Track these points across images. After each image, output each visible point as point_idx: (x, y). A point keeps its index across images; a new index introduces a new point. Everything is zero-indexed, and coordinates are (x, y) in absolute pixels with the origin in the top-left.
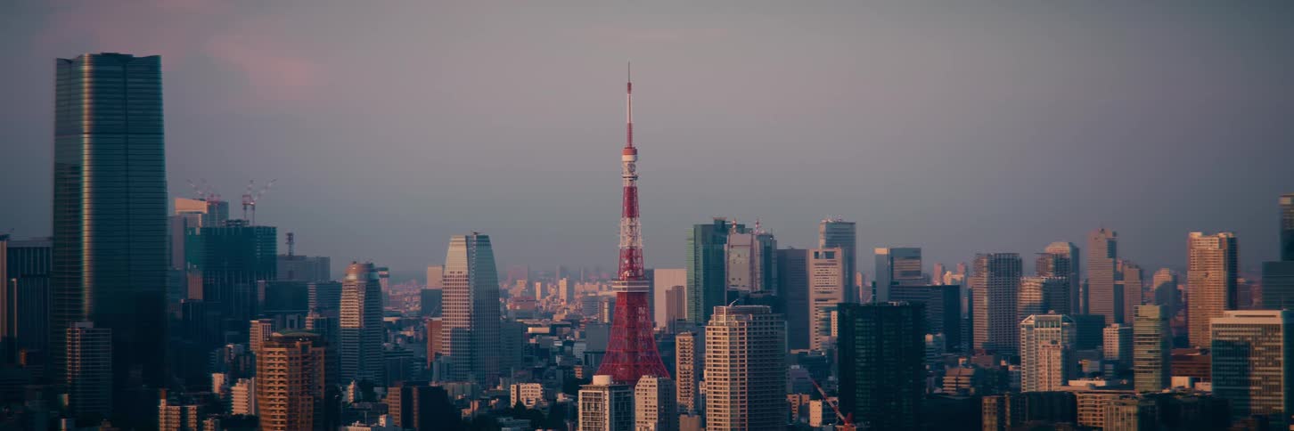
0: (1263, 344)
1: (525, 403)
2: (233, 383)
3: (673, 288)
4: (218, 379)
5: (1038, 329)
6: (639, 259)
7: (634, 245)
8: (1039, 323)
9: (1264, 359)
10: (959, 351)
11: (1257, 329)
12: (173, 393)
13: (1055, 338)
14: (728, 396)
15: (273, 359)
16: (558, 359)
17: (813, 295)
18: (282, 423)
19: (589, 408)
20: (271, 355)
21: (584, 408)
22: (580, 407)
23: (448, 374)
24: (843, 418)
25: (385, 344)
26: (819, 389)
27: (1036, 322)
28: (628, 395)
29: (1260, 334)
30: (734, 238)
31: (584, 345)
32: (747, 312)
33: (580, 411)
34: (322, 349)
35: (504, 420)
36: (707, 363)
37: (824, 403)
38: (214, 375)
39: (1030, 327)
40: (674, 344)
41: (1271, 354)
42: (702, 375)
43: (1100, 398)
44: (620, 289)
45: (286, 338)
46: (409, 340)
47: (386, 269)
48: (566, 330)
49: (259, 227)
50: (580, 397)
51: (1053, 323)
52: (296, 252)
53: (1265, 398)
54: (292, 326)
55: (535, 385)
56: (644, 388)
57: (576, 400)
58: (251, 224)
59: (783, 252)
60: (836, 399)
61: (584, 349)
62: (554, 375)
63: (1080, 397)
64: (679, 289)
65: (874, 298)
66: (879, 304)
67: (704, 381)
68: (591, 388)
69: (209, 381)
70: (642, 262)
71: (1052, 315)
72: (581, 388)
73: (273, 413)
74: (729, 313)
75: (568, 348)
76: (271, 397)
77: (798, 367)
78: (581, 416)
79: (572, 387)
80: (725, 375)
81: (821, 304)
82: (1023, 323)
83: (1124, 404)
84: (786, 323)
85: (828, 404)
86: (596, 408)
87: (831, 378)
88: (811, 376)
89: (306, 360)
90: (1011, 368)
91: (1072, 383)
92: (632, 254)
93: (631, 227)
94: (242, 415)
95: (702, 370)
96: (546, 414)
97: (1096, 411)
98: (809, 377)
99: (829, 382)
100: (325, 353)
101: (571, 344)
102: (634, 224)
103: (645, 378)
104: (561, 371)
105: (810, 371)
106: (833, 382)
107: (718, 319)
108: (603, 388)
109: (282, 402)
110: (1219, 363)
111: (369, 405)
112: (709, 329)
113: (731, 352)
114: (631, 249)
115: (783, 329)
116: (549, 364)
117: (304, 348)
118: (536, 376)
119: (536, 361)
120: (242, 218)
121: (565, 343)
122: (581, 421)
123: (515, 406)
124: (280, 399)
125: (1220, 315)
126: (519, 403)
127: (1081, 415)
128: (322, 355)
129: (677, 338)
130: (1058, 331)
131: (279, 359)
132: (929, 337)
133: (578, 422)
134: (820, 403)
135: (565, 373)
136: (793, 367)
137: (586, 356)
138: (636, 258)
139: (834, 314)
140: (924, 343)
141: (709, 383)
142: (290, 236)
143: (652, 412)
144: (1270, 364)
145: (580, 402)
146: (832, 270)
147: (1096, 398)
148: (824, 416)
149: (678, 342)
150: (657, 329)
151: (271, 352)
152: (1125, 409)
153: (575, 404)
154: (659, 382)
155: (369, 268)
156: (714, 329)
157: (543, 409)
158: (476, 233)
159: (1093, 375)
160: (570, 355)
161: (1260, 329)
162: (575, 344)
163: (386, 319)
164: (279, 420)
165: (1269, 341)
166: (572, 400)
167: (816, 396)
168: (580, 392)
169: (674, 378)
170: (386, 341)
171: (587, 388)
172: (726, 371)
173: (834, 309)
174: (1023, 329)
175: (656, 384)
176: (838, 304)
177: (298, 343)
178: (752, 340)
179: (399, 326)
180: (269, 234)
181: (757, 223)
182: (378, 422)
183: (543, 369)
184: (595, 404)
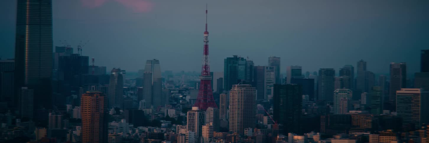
0: (414, 100)
1: (169, 116)
2: (73, 108)
3: (219, 78)
4: (69, 107)
5: (340, 94)
6: (208, 69)
7: (207, 64)
8: (340, 92)
9: (414, 104)
10: (313, 100)
11: (412, 95)
12: (53, 111)
13: (345, 97)
14: (237, 114)
15: (87, 100)
16: (181, 101)
17: (265, 81)
18: (89, 121)
19: (191, 118)
20: (86, 99)
21: (189, 118)
22: (188, 117)
23: (144, 106)
24: (274, 122)
25: (124, 96)
26: (267, 113)
27: (339, 91)
28: (203, 114)
29: (413, 96)
30: (240, 62)
31: (189, 97)
32: (243, 87)
33: (188, 119)
34: (103, 97)
35: (162, 121)
36: (230, 103)
37: (268, 117)
38: (67, 105)
39: (337, 93)
40: (219, 97)
41: (416, 103)
42: (228, 107)
43: (359, 117)
44: (201, 78)
45: (91, 93)
46: (131, 94)
47: (125, 71)
48: (184, 92)
49: (83, 56)
50: (188, 114)
51: (345, 92)
52: (95, 65)
53: (413, 117)
54: (93, 89)
55: (173, 110)
56: (209, 111)
57: (186, 115)
58: (80, 55)
59: (256, 67)
60: (272, 116)
61: (189, 98)
62: (179, 106)
63: (353, 116)
64: (221, 79)
65: (286, 83)
66: (287, 84)
67: (229, 109)
68: (191, 111)
69: (66, 107)
70: (209, 70)
71: (344, 89)
72: (188, 111)
73: (86, 118)
74: (238, 87)
75: (184, 98)
76: (86, 112)
77: (260, 105)
78: (188, 120)
79: (185, 110)
80: (236, 107)
81: (269, 84)
82: (335, 92)
83: (367, 119)
84: (256, 90)
85: (270, 117)
86: (193, 118)
87: (271, 109)
88: (264, 108)
89: (97, 101)
90: (330, 107)
91: (350, 111)
92: (206, 67)
93: (206, 58)
94: (75, 119)
95: (228, 105)
96: (176, 119)
97: (358, 121)
98: (263, 108)
99: (270, 110)
100: (104, 98)
101: (185, 96)
102: (207, 57)
103: (209, 108)
104: (182, 105)
105: (264, 106)
106: (271, 110)
107: (234, 89)
108: (195, 111)
109: (89, 114)
110: (399, 106)
111: (118, 116)
112: (231, 92)
113: (238, 100)
114: (206, 65)
115: (255, 92)
116: (178, 103)
117: (97, 96)
118: (174, 106)
119: (174, 102)
120: (78, 53)
121: (183, 96)
122: (188, 122)
123: (166, 117)
124: (89, 113)
125: (400, 90)
126: (168, 116)
127: (353, 122)
128: (103, 99)
129: (220, 95)
130: (346, 94)
131: (89, 100)
132: (304, 96)
133: (187, 122)
134: (267, 117)
135: (183, 106)
136: (258, 105)
137: (190, 101)
138: (208, 68)
139: (272, 88)
140: (302, 98)
141: (231, 110)
142: (93, 60)
143: (212, 119)
144: (416, 106)
145: (188, 116)
146: (272, 73)
147: (358, 117)
148: (268, 121)
149: (220, 96)
150: (214, 92)
151: (86, 98)
152: (367, 120)
153: (186, 116)
154: (214, 109)
155: (119, 70)
156: (233, 92)
157: (175, 118)
158: (155, 59)
159: (358, 109)
160: (185, 100)
161: (413, 95)
162: (187, 97)
163: (124, 87)
164: (88, 120)
165: (416, 99)
166: (185, 115)
167: (266, 115)
168: (188, 112)
169: (219, 108)
170: (124, 95)
171: (190, 111)
172: (236, 106)
173: (272, 86)
174: (334, 94)
175: (213, 110)
176: (274, 84)
177: (95, 95)
178: (245, 96)
179: (128, 89)
180: (86, 59)
181: (248, 57)
182: (121, 121)
183: (176, 105)
184: (193, 116)
